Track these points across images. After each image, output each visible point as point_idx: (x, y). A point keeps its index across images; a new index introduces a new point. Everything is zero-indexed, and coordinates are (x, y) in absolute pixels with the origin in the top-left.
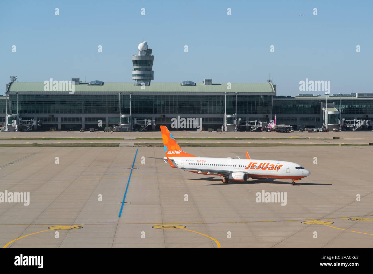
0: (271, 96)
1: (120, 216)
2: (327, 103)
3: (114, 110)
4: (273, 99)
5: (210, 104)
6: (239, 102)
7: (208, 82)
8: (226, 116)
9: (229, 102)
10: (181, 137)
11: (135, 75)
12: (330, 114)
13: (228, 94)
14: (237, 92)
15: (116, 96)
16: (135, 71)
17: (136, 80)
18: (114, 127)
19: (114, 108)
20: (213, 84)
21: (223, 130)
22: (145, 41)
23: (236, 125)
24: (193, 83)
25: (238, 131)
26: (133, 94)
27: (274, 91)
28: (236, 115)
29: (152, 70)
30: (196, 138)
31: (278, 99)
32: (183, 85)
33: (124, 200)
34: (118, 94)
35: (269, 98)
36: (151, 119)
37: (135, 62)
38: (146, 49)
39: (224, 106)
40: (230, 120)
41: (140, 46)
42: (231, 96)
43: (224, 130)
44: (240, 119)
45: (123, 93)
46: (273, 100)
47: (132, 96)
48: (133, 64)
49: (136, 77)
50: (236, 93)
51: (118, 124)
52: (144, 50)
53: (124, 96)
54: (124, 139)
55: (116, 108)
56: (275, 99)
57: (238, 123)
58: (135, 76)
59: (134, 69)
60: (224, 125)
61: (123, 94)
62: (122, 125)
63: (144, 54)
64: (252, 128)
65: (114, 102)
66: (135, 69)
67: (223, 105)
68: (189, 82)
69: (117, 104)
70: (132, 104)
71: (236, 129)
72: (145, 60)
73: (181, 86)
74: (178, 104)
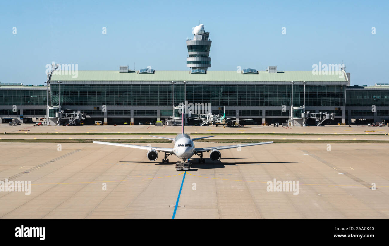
0: (344, 86)
3: (166, 102)
4: (346, 89)
5: (274, 95)
6: (308, 93)
7: (273, 70)
8: (293, 109)
9: (296, 92)
10: (242, 133)
11: (189, 62)
13: (294, 84)
14: (305, 81)
15: (169, 85)
16: (189, 58)
17: (191, 68)
18: (167, 121)
19: (166, 99)
20: (278, 72)
21: (289, 124)
22: (201, 24)
23: (304, 119)
24: (255, 71)
25: (306, 125)
26: (188, 84)
27: (348, 80)
28: (304, 107)
29: (209, 57)
30: (258, 134)
31: (351, 89)
32: (244, 74)
33: (177, 203)
34: (171, 84)
35: (342, 88)
37: (191, 48)
38: (203, 33)
39: (290, 97)
40: (297, 114)
41: (197, 30)
42: (299, 86)
43: (290, 124)
44: (308, 112)
45: (177, 82)
46: (347, 91)
47: (186, 86)
48: (188, 49)
49: (191, 64)
50: (304, 82)
51: (171, 118)
52: (200, 34)
53: (177, 85)
54: (178, 134)
55: (168, 99)
56: (349, 89)
57: (307, 117)
58: (190, 63)
59: (189, 55)
60: (290, 119)
61: (177, 83)
62: (176, 118)
63: (200, 38)
65: (166, 92)
66: (191, 56)
67: (289, 95)
68: (252, 70)
69: (170, 94)
70: (186, 95)
71: (303, 123)
72: (201, 46)
73: (242, 74)
74: (239, 95)
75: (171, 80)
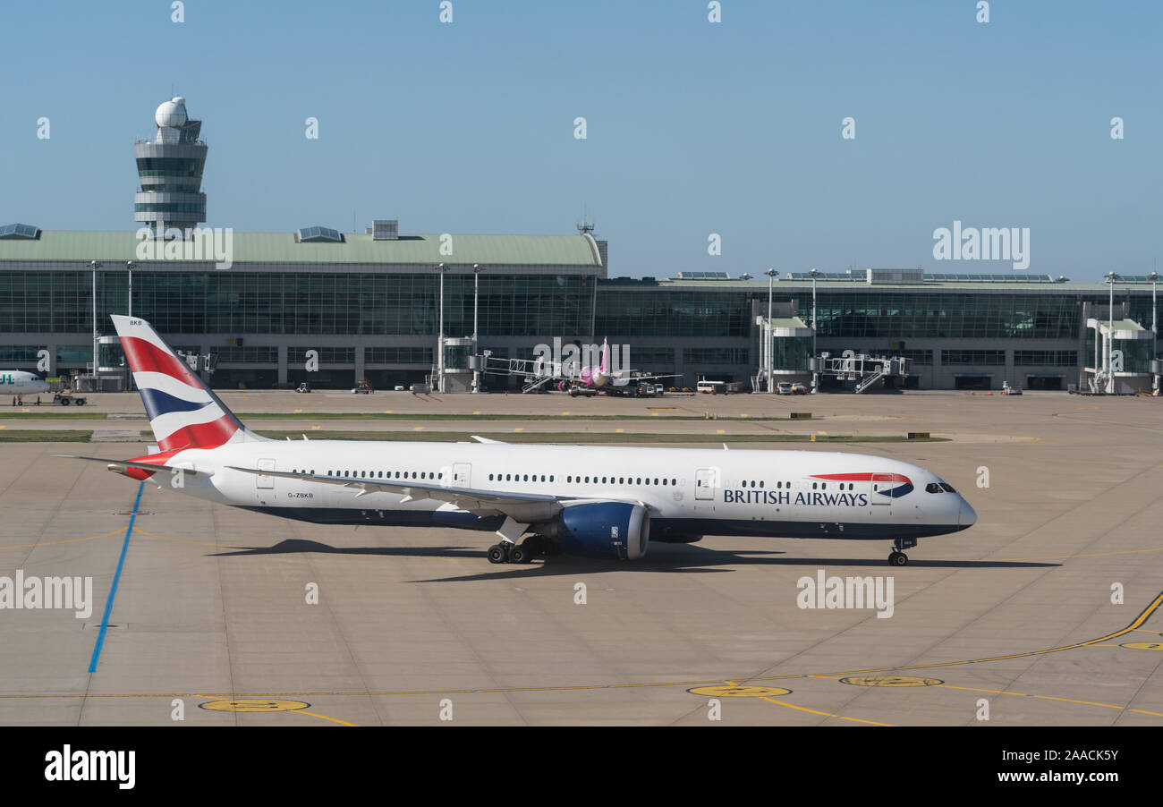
0: (590, 278)
1: (92, 669)
2: (773, 301)
3: (75, 321)
4: (596, 288)
5: (390, 303)
6: (486, 297)
7: (386, 230)
8: (444, 343)
9: (454, 297)
10: (297, 411)
11: (143, 207)
12: (782, 338)
13: (448, 272)
14: (479, 265)
15: (81, 274)
16: (143, 194)
17: (147, 223)
18: (76, 378)
19: (75, 314)
20: (401, 238)
21: (432, 387)
22: (178, 96)
23: (475, 373)
24: (334, 233)
25: (481, 390)
26: (138, 269)
27: (600, 262)
28: (475, 338)
29: (201, 191)
30: (343, 414)
31: (612, 288)
32: (302, 241)
33: (106, 616)
34: (88, 269)
35: (584, 284)
36: (196, 351)
37: (146, 165)
38: (182, 122)
39: (437, 310)
40: (456, 357)
41: (163, 112)
42: (459, 278)
43: (436, 388)
44: (487, 353)
45: (105, 265)
46: (597, 292)
47: (133, 275)
48: (139, 169)
49: (148, 213)
50: (475, 266)
51: (88, 368)
52: (174, 125)
53: (107, 274)
54: (108, 416)
55: (82, 314)
56: (605, 288)
57: (483, 366)
58: (145, 211)
59: (143, 186)
60: (436, 373)
61: (106, 268)
62: (102, 369)
63: (175, 137)
64: (526, 381)
65: (75, 293)
66: (145, 188)
67: (433, 305)
68: (323, 231)
69: (84, 300)
70: (133, 301)
71: (474, 383)
72: (179, 159)
73: (297, 242)
74: (286, 301)
75: (89, 258)
